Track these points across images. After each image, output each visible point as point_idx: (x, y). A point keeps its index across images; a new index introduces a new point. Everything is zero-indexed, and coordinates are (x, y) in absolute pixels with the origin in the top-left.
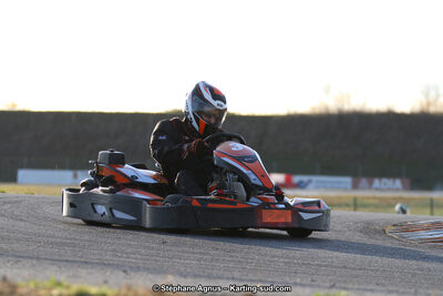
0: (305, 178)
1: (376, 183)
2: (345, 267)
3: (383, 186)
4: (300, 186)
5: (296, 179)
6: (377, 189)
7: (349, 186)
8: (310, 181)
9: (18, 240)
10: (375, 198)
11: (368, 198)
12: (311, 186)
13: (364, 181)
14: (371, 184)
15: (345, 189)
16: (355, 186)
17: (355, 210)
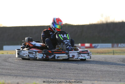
0: (96, 45)
1: (119, 45)
2: (120, 74)
3: (122, 46)
4: (95, 47)
5: (93, 45)
6: (120, 47)
7: (111, 46)
8: (98, 46)
9: (14, 70)
10: (120, 50)
11: (117, 50)
12: (98, 47)
13: (115, 45)
14: (118, 45)
15: (109, 48)
16: (113, 47)
17: (113, 55)
